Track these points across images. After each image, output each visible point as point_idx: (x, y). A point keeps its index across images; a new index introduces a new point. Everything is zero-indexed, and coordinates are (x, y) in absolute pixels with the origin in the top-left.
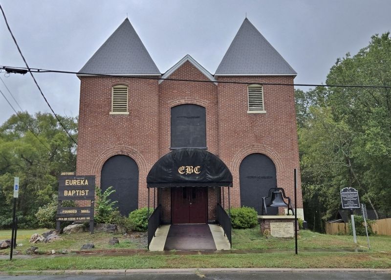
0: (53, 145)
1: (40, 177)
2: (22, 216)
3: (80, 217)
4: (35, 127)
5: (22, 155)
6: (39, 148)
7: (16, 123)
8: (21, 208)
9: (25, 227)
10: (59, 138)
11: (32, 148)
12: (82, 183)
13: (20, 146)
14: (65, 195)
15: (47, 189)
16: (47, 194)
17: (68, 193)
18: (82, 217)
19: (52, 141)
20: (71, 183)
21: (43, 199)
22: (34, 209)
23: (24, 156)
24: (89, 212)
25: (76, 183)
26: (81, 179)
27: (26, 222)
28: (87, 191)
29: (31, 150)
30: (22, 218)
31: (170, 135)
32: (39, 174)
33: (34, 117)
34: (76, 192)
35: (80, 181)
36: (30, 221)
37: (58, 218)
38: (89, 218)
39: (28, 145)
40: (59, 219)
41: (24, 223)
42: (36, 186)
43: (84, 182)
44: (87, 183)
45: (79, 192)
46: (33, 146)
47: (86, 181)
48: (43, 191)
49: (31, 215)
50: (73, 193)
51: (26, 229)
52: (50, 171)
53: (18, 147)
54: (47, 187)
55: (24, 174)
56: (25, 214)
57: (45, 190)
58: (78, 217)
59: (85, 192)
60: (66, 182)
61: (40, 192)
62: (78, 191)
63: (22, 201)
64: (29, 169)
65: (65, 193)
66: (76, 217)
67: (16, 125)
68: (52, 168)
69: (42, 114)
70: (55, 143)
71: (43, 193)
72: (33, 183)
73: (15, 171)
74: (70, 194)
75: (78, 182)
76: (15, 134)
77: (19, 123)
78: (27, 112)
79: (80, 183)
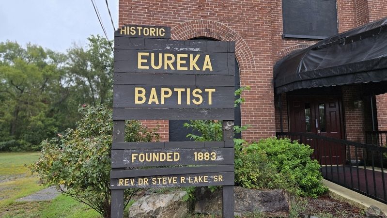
0: (44, 75)
1: (32, 104)
2: (14, 140)
3: (193, 175)
4: (25, 57)
5: (12, 81)
6: (30, 76)
7: (5, 52)
8: (13, 133)
9: (18, 150)
10: (50, 69)
11: (23, 75)
12: (193, 63)
13: (9, 71)
14: (137, 102)
15: (39, 115)
16: (40, 120)
17: (148, 95)
18: (198, 174)
19: (43, 71)
20: (157, 64)
21: (36, 125)
22: (26, 133)
23: (14, 83)
24: (220, 158)
25: (175, 64)
26: (189, 53)
27: (19, 145)
28: (210, 91)
29: (21, 76)
30: (14, 142)
31: (280, 12)
32: (31, 102)
33: (25, 48)
34: (175, 94)
35: (187, 59)
36: (23, 144)
37: (116, 180)
38: (220, 178)
39: (19, 71)
40: (120, 183)
41: (17, 147)
42: (28, 112)
43: (200, 63)
44: (208, 65)
45: (184, 94)
46: (23, 73)
47: (207, 58)
48: (36, 117)
49: (23, 139)
50: (163, 96)
51: (18, 152)
52: (41, 99)
53: (7, 73)
54: (40, 114)
55: (15, 101)
56: (17, 138)
57: (38, 117)
58: (185, 175)
59: (205, 95)
60: (140, 61)
61: (33, 118)
62: (179, 91)
63: (14, 127)
64: (20, 96)
65: (137, 95)
66: (179, 176)
67: (5, 54)
68: (44, 97)
69: (32, 45)
70: (46, 73)
71: (36, 119)
72: (25, 110)
73: (7, 99)
74: (153, 99)
75: (179, 62)
76: (5, 62)
77: (8, 51)
78: (16, 42)
79: (187, 65)
